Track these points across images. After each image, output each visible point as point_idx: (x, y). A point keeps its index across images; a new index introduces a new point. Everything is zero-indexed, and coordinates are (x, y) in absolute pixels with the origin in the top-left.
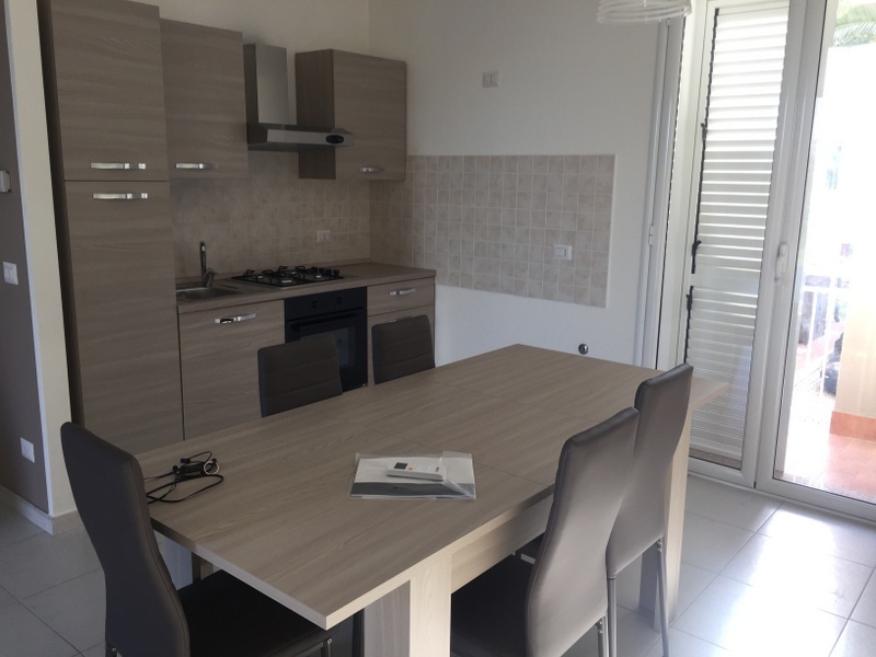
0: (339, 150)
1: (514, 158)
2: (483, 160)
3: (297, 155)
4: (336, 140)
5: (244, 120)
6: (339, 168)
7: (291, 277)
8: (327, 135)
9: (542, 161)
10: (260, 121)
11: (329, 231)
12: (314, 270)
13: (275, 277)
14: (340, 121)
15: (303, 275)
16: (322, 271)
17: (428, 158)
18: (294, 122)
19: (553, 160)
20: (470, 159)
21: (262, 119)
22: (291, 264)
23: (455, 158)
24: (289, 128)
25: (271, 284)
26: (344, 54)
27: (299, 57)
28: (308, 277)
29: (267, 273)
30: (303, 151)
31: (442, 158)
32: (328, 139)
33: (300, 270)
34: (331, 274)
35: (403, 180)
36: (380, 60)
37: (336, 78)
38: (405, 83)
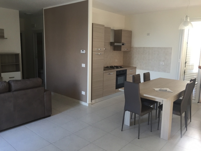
2: (147, 48)
3: (113, 47)
6: (122, 49)
9: (158, 48)
11: (117, 60)
12: (115, 66)
14: (123, 41)
17: (136, 47)
19: (160, 48)
20: (144, 48)
23: (141, 47)
26: (124, 30)
32: (122, 44)
35: (130, 51)
36: (128, 31)
37: (122, 34)
38: (131, 34)
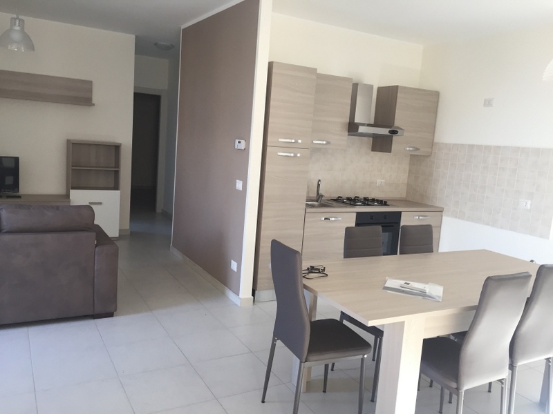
0: (395, 138)
1: (499, 147)
2: (480, 147)
3: (371, 139)
4: (394, 132)
5: (348, 121)
6: (394, 147)
7: (361, 202)
8: (389, 130)
10: (355, 121)
11: (384, 181)
12: (373, 200)
13: (352, 201)
14: (397, 123)
15: (367, 201)
16: (377, 201)
17: (446, 144)
18: (372, 122)
20: (471, 147)
21: (357, 120)
22: (362, 196)
23: (462, 145)
24: (369, 125)
25: (350, 204)
26: (405, 88)
27: (380, 89)
28: (369, 203)
29: (348, 199)
30: (375, 137)
31: (454, 145)
32: (390, 132)
33: (366, 199)
34: (383, 203)
35: (430, 156)
36: (424, 90)
37: (398, 100)
38: (437, 102)
